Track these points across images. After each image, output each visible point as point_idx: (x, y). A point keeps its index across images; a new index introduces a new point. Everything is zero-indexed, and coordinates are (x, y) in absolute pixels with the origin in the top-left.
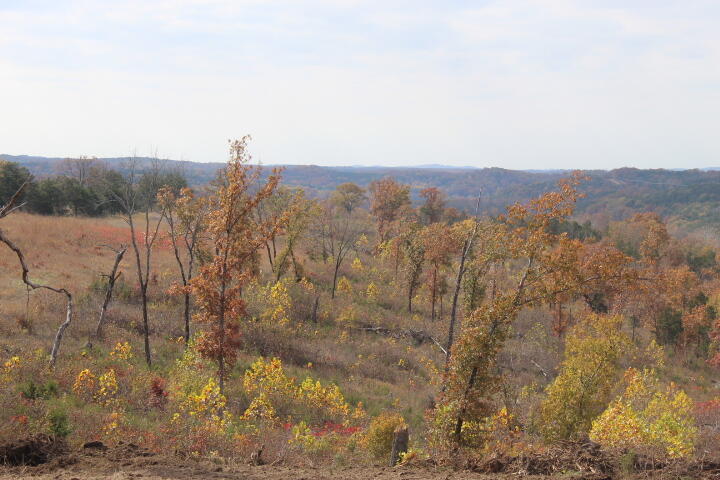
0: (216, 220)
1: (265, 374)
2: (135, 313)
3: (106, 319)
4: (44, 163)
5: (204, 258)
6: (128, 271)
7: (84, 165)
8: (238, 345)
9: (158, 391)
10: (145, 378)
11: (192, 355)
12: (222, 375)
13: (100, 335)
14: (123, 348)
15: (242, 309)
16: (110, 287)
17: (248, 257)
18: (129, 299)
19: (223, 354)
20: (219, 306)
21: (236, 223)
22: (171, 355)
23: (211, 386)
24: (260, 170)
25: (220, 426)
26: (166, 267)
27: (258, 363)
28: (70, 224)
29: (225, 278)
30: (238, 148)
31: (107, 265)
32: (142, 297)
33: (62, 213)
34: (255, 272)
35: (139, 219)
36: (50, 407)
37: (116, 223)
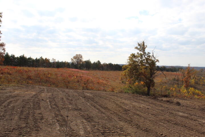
0: (186, 73)
1: (192, 89)
2: (177, 82)
3: (174, 83)
4: (168, 66)
5: (185, 77)
6: (176, 78)
7: (172, 67)
8: (189, 86)
9: (179, 90)
10: (178, 89)
11: (183, 87)
12: (187, 89)
13: (173, 84)
14: (176, 86)
15: (189, 82)
16: (174, 79)
17: (190, 77)
18: (176, 81)
19: (187, 87)
20: (186, 82)
21: (188, 73)
22: (181, 87)
23: (185, 91)
24: (191, 67)
25: (187, 95)
26: (180, 77)
27: (191, 88)
28: (170, 73)
29: (187, 79)
30: (189, 65)
31: (174, 77)
32: (178, 80)
33: (169, 72)
34: (190, 78)
35: (178, 72)
36: (168, 91)
37: (175, 73)
